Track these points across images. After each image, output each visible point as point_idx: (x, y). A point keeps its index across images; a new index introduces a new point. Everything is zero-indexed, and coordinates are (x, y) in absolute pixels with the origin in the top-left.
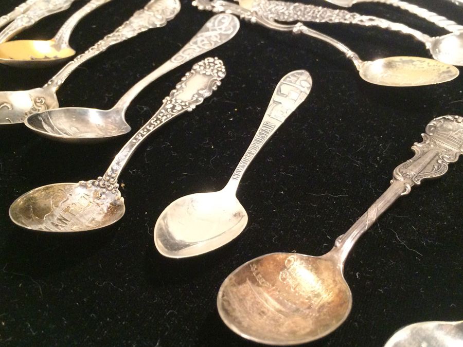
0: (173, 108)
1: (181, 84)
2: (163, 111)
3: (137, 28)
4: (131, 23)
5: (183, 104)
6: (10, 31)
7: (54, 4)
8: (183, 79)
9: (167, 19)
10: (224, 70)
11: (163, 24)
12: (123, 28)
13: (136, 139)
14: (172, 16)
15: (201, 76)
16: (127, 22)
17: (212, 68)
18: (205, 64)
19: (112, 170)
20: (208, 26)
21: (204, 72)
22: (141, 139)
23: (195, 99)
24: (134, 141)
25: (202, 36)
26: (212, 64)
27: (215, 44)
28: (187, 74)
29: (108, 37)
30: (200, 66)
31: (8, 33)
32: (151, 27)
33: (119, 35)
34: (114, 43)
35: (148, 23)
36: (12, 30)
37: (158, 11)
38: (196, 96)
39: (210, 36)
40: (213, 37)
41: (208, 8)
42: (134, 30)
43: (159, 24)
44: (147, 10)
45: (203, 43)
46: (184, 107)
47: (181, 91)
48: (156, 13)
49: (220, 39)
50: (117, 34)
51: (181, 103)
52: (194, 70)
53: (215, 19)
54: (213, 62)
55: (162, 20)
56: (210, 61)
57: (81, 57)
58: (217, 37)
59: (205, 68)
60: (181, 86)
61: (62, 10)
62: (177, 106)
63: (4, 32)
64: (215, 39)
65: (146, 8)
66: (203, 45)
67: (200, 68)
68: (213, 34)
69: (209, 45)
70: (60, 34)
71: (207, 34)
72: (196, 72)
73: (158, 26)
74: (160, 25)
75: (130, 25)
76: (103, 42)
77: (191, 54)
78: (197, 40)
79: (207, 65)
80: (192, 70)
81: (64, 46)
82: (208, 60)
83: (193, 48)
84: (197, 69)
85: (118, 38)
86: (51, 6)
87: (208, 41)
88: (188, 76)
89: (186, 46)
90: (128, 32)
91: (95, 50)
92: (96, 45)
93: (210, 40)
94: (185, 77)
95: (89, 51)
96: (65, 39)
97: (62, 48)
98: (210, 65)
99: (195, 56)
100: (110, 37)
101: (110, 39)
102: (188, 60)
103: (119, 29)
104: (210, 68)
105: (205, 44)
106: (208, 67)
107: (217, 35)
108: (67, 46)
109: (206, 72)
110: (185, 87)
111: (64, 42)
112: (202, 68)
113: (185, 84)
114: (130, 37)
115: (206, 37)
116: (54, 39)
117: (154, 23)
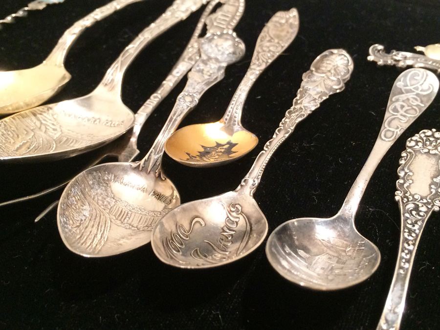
0: (416, 208)
1: (403, 170)
2: (407, 215)
3: (317, 97)
4: (306, 90)
5: (425, 201)
6: (177, 117)
7: (209, 74)
8: (402, 162)
9: (344, 80)
11: (342, 87)
12: (301, 98)
13: (401, 268)
14: (348, 76)
15: (425, 156)
16: (301, 89)
17: (434, 144)
18: (421, 138)
19: (387, 321)
20: (398, 86)
21: (427, 151)
22: (409, 266)
23: (434, 191)
24: (401, 271)
25: (397, 100)
26: (432, 139)
27: (420, 109)
28: (404, 154)
29: (289, 113)
30: (417, 142)
32: (331, 93)
33: (301, 108)
34: (300, 119)
35: (326, 88)
36: (179, 115)
37: (329, 71)
38: (433, 186)
39: (408, 99)
40: (411, 99)
41: (390, 62)
42: (315, 99)
43: (338, 88)
44: (316, 71)
45: (404, 109)
46: (430, 207)
47: (411, 182)
48: (329, 74)
49: (422, 102)
50: (298, 107)
51: (422, 199)
52: (410, 147)
53: (406, 76)
54: (433, 136)
55: (339, 82)
56: (427, 134)
57: (270, 142)
58: (416, 100)
59: (424, 145)
60: (406, 173)
61: (219, 80)
62: (420, 205)
63: (171, 119)
64: (416, 103)
65: (312, 68)
66: (406, 112)
67: (417, 145)
68: (410, 96)
69: (412, 112)
70: (229, 112)
71: (403, 97)
72: (414, 151)
73: (338, 91)
74: (340, 89)
75: (306, 92)
76: (287, 120)
77: (399, 126)
78: (395, 107)
79: (426, 141)
80: (407, 148)
81: (238, 128)
82: (424, 133)
83: (398, 118)
84: (414, 146)
85: (303, 113)
86: (206, 77)
87: (408, 106)
88: (407, 158)
89: (387, 115)
90: (309, 102)
91: (283, 132)
92: (280, 125)
93: (410, 105)
94: (403, 158)
95: (277, 134)
96: (236, 119)
97: (235, 131)
98: (429, 139)
99: (405, 129)
100: (291, 111)
101: (293, 115)
102: (400, 135)
103: (297, 100)
104: (431, 144)
105: (407, 110)
106: (428, 143)
107: (415, 97)
108: (241, 128)
109: (429, 150)
110: (411, 174)
111: (236, 123)
112: (420, 144)
113: (408, 169)
114: (313, 109)
115: (403, 101)
116: (223, 119)
117: (332, 87)
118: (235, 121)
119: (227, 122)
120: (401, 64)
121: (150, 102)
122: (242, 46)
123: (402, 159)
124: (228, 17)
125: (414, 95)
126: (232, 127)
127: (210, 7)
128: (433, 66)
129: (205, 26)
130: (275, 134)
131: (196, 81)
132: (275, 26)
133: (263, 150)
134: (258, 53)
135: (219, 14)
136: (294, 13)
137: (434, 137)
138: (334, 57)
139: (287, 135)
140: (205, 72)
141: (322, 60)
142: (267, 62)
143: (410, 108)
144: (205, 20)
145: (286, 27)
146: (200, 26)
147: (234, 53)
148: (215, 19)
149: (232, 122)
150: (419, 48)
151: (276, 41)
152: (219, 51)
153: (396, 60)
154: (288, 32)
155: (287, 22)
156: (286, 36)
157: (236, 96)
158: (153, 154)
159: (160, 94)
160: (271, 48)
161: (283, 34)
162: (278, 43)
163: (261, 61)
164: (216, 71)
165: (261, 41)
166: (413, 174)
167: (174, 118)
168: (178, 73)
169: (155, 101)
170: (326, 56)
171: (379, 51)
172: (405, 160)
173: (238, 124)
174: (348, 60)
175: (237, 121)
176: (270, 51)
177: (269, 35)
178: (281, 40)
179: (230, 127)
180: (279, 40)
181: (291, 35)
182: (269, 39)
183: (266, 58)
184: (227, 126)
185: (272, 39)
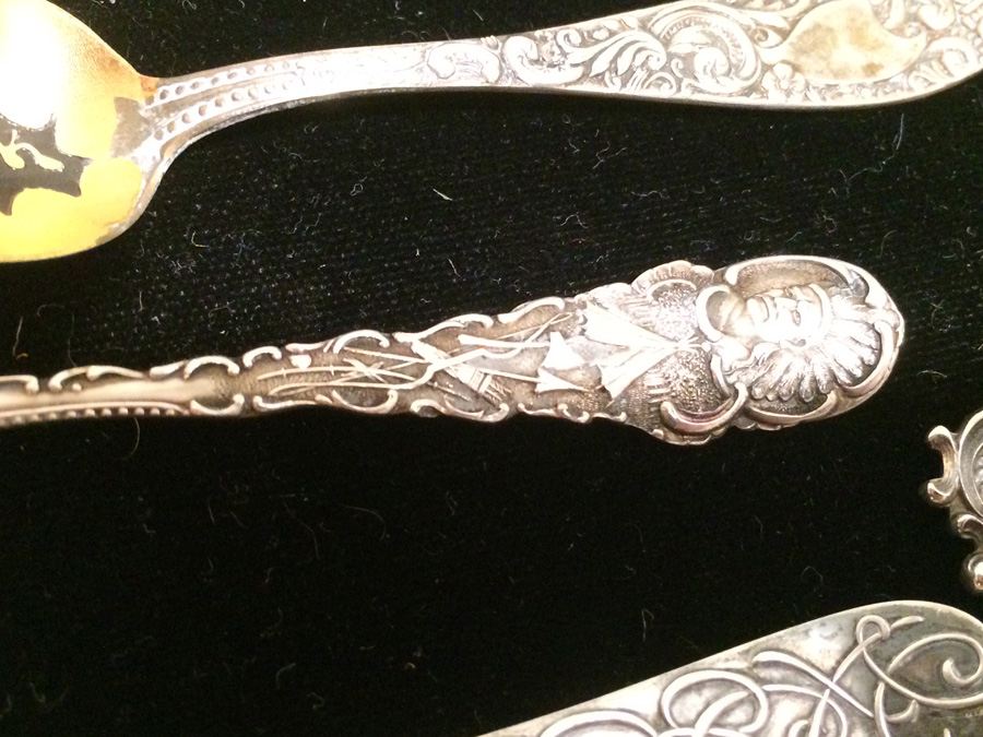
70: (193, 86)
111: (167, 136)
116: (158, 86)
118: (171, 127)
119: (157, 102)
126: (149, 134)
134: (645, 26)
145: (903, 47)
149: (165, 122)
151: (777, 54)
154: (872, 68)
155: (938, 34)
156: (842, 72)
160: (707, 57)
161: (848, 56)
162: (768, 66)
176: (688, 58)
177: (806, 11)
178: (796, 69)
179: (144, 126)
180: (791, 58)
181: (862, 86)
182: (784, 25)
183: (623, 65)
184: (142, 113)
185: (784, 34)
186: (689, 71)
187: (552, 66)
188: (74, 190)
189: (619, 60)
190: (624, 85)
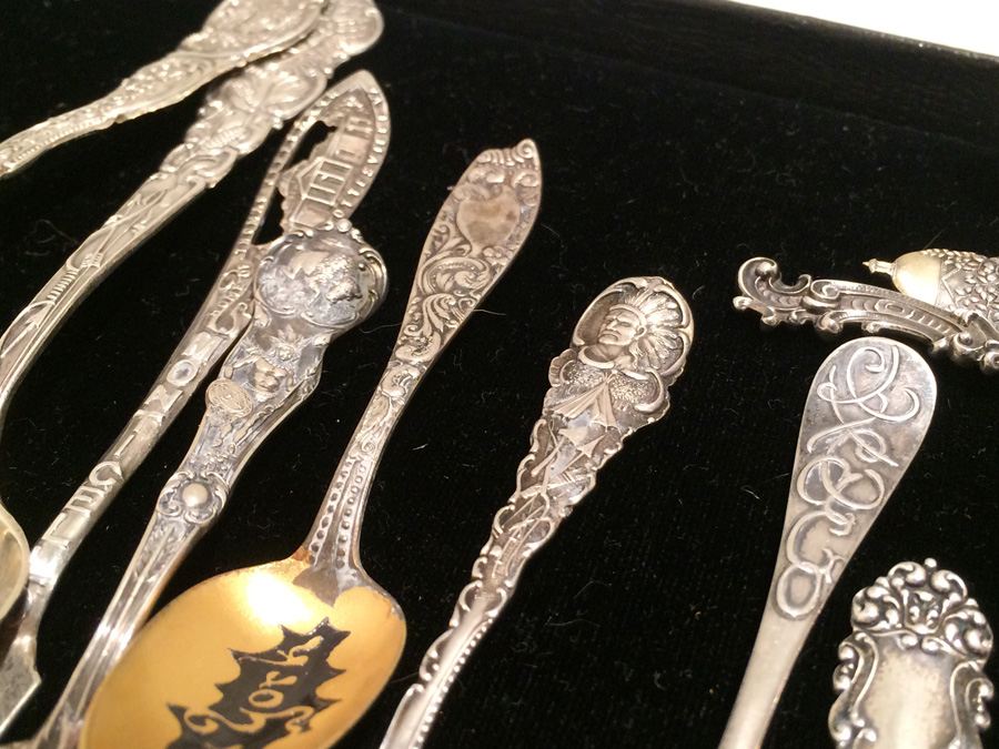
1: (845, 714)
3: (587, 450)
4: (558, 425)
6: (150, 574)
7: (271, 382)
10: (979, 618)
11: (663, 404)
12: (541, 456)
14: (679, 364)
15: (908, 660)
16: (542, 421)
17: (933, 613)
18: (894, 592)
21: (912, 641)
25: (821, 449)
26: (926, 596)
27: (886, 480)
28: (846, 652)
29: (503, 520)
30: (883, 606)
31: (145, 587)
32: (630, 431)
33: (540, 500)
34: (535, 546)
36: (158, 567)
37: (626, 350)
39: (851, 444)
40: (861, 442)
41: (795, 314)
42: (582, 461)
43: (649, 406)
45: (843, 483)
48: (623, 361)
49: (891, 451)
52: (864, 625)
54: (927, 583)
56: (912, 578)
57: (440, 650)
58: (876, 445)
59: (905, 616)
60: (856, 731)
63: (131, 584)
64: (874, 456)
65: (577, 340)
66: (846, 493)
67: (882, 616)
68: (856, 431)
69: (864, 491)
70: (324, 525)
71: (836, 435)
72: (876, 640)
73: (651, 420)
74: (656, 411)
75: (556, 433)
76: (497, 552)
77: (830, 553)
78: (816, 472)
79: (911, 603)
80: (855, 629)
81: (350, 577)
82: (903, 573)
83: (824, 518)
84: (875, 622)
85: (544, 519)
86: (262, 396)
87: (854, 470)
88: (856, 667)
89: (793, 509)
90: (564, 475)
91: (481, 601)
92: (476, 572)
93: (858, 465)
94: (845, 670)
95: (462, 612)
96: (346, 547)
97: (341, 586)
98: (918, 596)
99: (847, 561)
100: (510, 512)
101: (517, 527)
102: (832, 588)
103: (530, 466)
104: (924, 613)
105: (851, 485)
106: (915, 610)
107: (871, 432)
108: (359, 575)
109: (921, 638)
110: (871, 736)
111: (346, 560)
112: (893, 616)
113: (862, 713)
114: (576, 499)
115: (838, 452)
116: (306, 549)
117: (631, 407)
118: (341, 553)
119: (317, 556)
120: (828, 323)
121: (85, 493)
122: (380, 271)
123: (841, 674)
124: (341, 170)
125: (866, 426)
126: (334, 572)
127: (294, 139)
128: (918, 326)
129: (277, 198)
130: (456, 613)
131: (227, 416)
132: (476, 197)
133: (417, 680)
134: (423, 295)
135: (317, 160)
136: (529, 150)
137: (934, 590)
138: (639, 300)
139: (494, 613)
140: (259, 378)
141: (605, 311)
142: (447, 330)
143: (857, 476)
144: (278, 182)
145: (505, 198)
146: (263, 201)
147: (353, 296)
148: (306, 180)
149: (334, 555)
150: (877, 266)
151: (476, 250)
152: (308, 292)
153: (813, 310)
154: (510, 216)
155: (508, 181)
156: (505, 230)
157: (345, 468)
158: (64, 720)
159: (120, 460)
160: (461, 278)
161: (497, 222)
162: (482, 257)
163: (426, 328)
164: (295, 367)
165: (435, 251)
166: (878, 736)
167: (141, 580)
168: (184, 374)
169: (102, 488)
170: (616, 297)
171: (765, 277)
172: (851, 675)
173: (352, 565)
174: (679, 310)
175: (347, 553)
176: (456, 286)
177: (457, 227)
178: (491, 246)
179: (326, 574)
180: (483, 246)
181: (518, 226)
182: (458, 240)
183: (444, 315)
184: (316, 569)
185: (466, 241)
186: (465, 291)
187: (426, 344)
188: (343, 635)
189: (441, 315)
190: (458, 321)
